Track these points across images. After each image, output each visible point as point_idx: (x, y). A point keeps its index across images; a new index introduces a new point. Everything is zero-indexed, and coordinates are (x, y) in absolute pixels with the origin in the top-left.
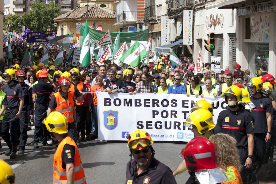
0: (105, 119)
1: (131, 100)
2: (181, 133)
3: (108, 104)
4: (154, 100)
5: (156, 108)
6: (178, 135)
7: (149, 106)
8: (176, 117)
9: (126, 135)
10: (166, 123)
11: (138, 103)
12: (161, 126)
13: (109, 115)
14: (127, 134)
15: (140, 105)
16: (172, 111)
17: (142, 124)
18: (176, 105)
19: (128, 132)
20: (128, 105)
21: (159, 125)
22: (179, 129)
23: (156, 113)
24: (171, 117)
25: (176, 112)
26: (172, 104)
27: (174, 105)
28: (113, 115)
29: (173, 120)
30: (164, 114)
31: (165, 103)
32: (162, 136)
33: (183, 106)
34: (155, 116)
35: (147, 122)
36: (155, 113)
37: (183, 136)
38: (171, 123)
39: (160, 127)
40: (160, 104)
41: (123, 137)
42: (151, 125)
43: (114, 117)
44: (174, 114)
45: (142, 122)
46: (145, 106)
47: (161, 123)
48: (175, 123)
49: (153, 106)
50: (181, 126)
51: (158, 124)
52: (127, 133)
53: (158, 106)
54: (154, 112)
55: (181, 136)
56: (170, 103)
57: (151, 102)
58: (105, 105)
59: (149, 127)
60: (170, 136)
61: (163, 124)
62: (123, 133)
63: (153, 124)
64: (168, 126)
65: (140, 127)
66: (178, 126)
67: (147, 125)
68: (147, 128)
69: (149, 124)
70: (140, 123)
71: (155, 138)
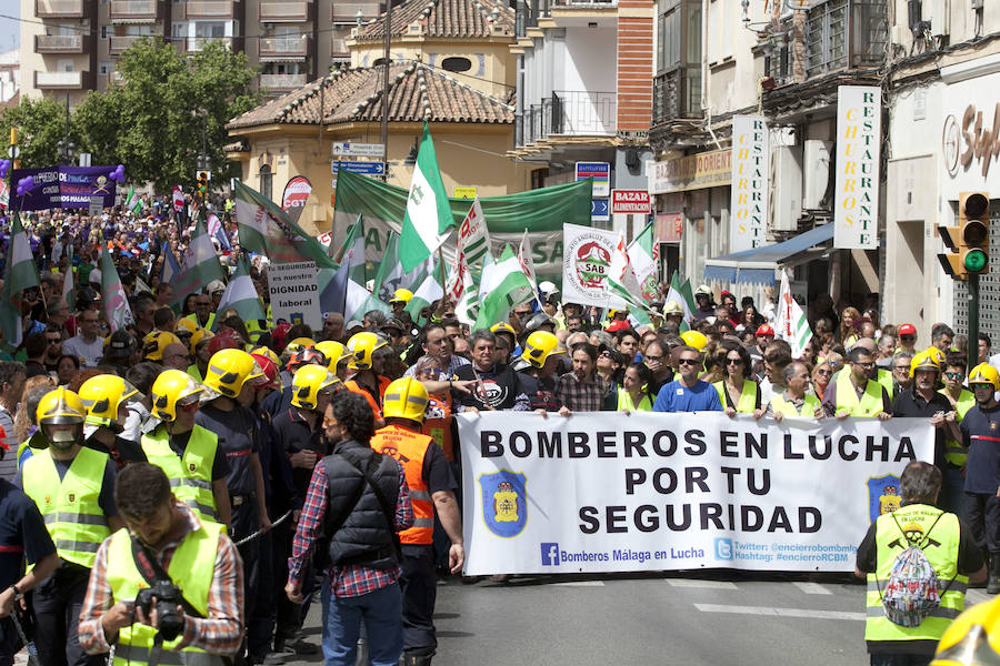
0: (486, 504)
1: (558, 436)
2: (726, 541)
3: (493, 449)
4: (628, 435)
5: (636, 461)
6: (717, 547)
7: (614, 455)
8: (705, 489)
9: (552, 555)
10: (670, 509)
11: (578, 446)
12: (655, 520)
13: (500, 488)
14: (554, 552)
15: (587, 452)
16: (689, 471)
17: (595, 516)
18: (703, 448)
19: (557, 545)
20: (550, 454)
21: (650, 519)
22: (719, 526)
23: (636, 477)
24: (689, 489)
25: (704, 472)
26: (689, 445)
27: (696, 448)
28: (512, 488)
29: (697, 498)
30: (665, 481)
31: (665, 443)
32: (660, 555)
33: (725, 453)
34: (635, 486)
35: (610, 510)
36: (633, 479)
37: (732, 551)
38: (687, 508)
39: (651, 524)
40: (648, 446)
41: (546, 561)
42: (623, 519)
43: (515, 495)
44: (697, 478)
45: (594, 511)
46: (601, 454)
47: (653, 509)
48: (704, 507)
49: (628, 454)
50: (724, 518)
51: (646, 514)
52: (554, 548)
53: (643, 453)
54: (629, 473)
55: (727, 551)
56: (682, 444)
57: (619, 441)
58: (485, 453)
59: (617, 524)
60: (688, 554)
61: (662, 515)
62: (545, 549)
63: (630, 514)
64: (679, 520)
65: (589, 526)
66: (716, 518)
67: (610, 519)
68: (611, 529)
69: (616, 514)
70: (588, 513)
71: (637, 561)
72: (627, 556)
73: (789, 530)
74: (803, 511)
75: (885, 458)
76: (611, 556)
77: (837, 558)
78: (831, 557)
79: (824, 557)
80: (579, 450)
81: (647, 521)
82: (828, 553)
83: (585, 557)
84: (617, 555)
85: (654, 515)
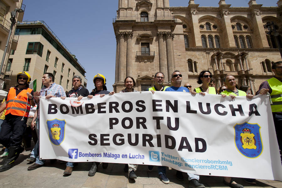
2: (155, 152)
3: (53, 111)
4: (111, 104)
5: (114, 115)
6: (150, 155)
7: (105, 112)
8: (145, 127)
9: (74, 154)
10: (129, 136)
11: (90, 109)
12: (123, 141)
13: (54, 126)
14: (76, 152)
15: (93, 111)
16: (138, 119)
17: (95, 138)
18: (144, 108)
19: (77, 150)
20: (78, 113)
21: (120, 140)
22: (151, 145)
23: (114, 121)
24: (138, 127)
25: (145, 120)
26: (138, 107)
27: (141, 109)
28: (58, 126)
29: (141, 131)
30: (127, 123)
31: (127, 107)
32: (124, 156)
33: (155, 110)
34: (113, 125)
35: (102, 136)
37: (158, 157)
38: (137, 136)
39: (120, 142)
40: (120, 108)
42: (108, 139)
43: (59, 129)
44: (141, 122)
45: (95, 136)
46: (99, 112)
47: (122, 135)
48: (144, 136)
49: (111, 111)
50: (154, 141)
51: (118, 138)
52: (76, 151)
53: (117, 111)
54: (111, 120)
55: (156, 157)
56: (135, 107)
57: (107, 106)
58: (50, 112)
59: (105, 142)
60: (137, 157)
61: (126, 138)
62: (71, 151)
63: (111, 137)
64: (133, 141)
65: (93, 142)
66: (149, 141)
67: (102, 139)
68: (102, 144)
69: (105, 137)
70: (93, 137)
71: (113, 158)
72: (110, 156)
73: (190, 150)
74: (197, 140)
76: (102, 155)
77: (220, 168)
78: (217, 167)
79: (212, 167)
80: (90, 110)
81: (119, 141)
82: (214, 164)
83: (90, 155)
84: (105, 155)
85: (122, 138)
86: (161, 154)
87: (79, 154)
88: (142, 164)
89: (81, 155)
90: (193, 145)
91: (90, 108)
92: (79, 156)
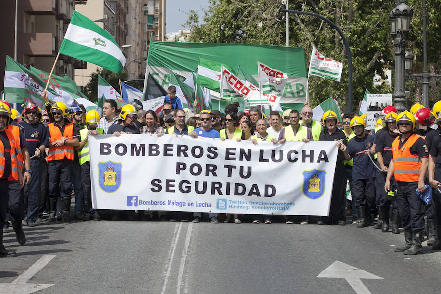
0: (100, 176)
1: (142, 146)
2: (223, 200)
3: (106, 151)
4: (179, 146)
6: (218, 203)
7: (172, 155)
8: (215, 175)
9: (133, 201)
10: (197, 183)
12: (189, 188)
13: (108, 169)
14: (135, 200)
15: (158, 153)
16: (208, 166)
17: (159, 184)
18: (216, 155)
19: (137, 197)
20: (138, 154)
21: (186, 187)
22: (220, 193)
23: (182, 166)
24: (207, 175)
25: (215, 167)
26: (209, 154)
27: (212, 155)
28: (113, 169)
29: (211, 179)
31: (197, 152)
32: (190, 204)
33: (227, 158)
34: (181, 171)
35: (168, 181)
37: (226, 205)
38: (205, 184)
39: (187, 189)
40: (189, 152)
41: (129, 204)
42: (174, 186)
43: (115, 173)
44: (211, 170)
45: (159, 181)
46: (165, 154)
47: (188, 182)
48: (213, 184)
50: (224, 189)
51: (185, 185)
52: (135, 198)
53: (186, 155)
54: (179, 164)
55: (223, 205)
56: (206, 153)
57: (175, 148)
58: (102, 153)
59: (171, 188)
60: (204, 205)
61: (193, 185)
62: (130, 198)
63: (177, 184)
64: (201, 188)
65: (156, 188)
66: (218, 189)
67: (168, 185)
68: (168, 190)
69: (170, 183)
70: (156, 182)
71: (178, 207)
72: (174, 204)
73: (259, 195)
74: (267, 187)
75: (312, 161)
76: (167, 203)
80: (154, 152)
83: (152, 203)
84: (170, 203)
85: (189, 185)
86: (228, 202)
87: (140, 202)
88: (209, 212)
89: (141, 203)
90: (262, 191)
91: (154, 150)
92: (140, 204)
